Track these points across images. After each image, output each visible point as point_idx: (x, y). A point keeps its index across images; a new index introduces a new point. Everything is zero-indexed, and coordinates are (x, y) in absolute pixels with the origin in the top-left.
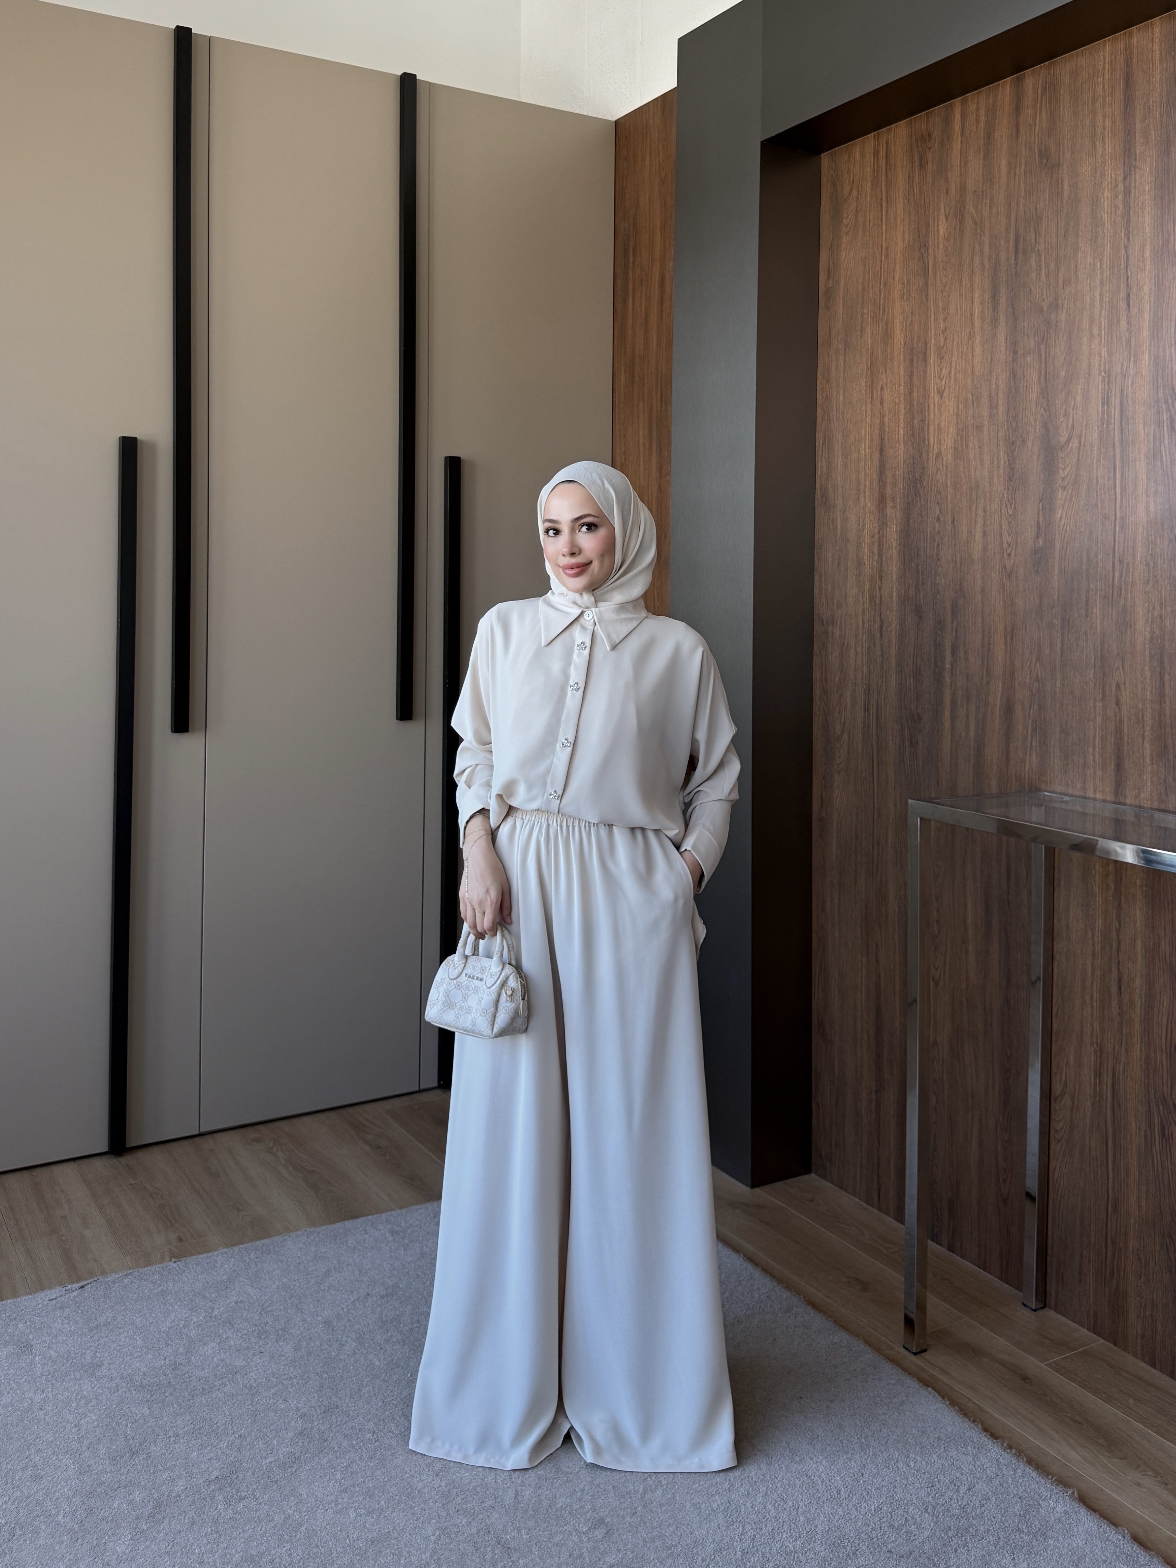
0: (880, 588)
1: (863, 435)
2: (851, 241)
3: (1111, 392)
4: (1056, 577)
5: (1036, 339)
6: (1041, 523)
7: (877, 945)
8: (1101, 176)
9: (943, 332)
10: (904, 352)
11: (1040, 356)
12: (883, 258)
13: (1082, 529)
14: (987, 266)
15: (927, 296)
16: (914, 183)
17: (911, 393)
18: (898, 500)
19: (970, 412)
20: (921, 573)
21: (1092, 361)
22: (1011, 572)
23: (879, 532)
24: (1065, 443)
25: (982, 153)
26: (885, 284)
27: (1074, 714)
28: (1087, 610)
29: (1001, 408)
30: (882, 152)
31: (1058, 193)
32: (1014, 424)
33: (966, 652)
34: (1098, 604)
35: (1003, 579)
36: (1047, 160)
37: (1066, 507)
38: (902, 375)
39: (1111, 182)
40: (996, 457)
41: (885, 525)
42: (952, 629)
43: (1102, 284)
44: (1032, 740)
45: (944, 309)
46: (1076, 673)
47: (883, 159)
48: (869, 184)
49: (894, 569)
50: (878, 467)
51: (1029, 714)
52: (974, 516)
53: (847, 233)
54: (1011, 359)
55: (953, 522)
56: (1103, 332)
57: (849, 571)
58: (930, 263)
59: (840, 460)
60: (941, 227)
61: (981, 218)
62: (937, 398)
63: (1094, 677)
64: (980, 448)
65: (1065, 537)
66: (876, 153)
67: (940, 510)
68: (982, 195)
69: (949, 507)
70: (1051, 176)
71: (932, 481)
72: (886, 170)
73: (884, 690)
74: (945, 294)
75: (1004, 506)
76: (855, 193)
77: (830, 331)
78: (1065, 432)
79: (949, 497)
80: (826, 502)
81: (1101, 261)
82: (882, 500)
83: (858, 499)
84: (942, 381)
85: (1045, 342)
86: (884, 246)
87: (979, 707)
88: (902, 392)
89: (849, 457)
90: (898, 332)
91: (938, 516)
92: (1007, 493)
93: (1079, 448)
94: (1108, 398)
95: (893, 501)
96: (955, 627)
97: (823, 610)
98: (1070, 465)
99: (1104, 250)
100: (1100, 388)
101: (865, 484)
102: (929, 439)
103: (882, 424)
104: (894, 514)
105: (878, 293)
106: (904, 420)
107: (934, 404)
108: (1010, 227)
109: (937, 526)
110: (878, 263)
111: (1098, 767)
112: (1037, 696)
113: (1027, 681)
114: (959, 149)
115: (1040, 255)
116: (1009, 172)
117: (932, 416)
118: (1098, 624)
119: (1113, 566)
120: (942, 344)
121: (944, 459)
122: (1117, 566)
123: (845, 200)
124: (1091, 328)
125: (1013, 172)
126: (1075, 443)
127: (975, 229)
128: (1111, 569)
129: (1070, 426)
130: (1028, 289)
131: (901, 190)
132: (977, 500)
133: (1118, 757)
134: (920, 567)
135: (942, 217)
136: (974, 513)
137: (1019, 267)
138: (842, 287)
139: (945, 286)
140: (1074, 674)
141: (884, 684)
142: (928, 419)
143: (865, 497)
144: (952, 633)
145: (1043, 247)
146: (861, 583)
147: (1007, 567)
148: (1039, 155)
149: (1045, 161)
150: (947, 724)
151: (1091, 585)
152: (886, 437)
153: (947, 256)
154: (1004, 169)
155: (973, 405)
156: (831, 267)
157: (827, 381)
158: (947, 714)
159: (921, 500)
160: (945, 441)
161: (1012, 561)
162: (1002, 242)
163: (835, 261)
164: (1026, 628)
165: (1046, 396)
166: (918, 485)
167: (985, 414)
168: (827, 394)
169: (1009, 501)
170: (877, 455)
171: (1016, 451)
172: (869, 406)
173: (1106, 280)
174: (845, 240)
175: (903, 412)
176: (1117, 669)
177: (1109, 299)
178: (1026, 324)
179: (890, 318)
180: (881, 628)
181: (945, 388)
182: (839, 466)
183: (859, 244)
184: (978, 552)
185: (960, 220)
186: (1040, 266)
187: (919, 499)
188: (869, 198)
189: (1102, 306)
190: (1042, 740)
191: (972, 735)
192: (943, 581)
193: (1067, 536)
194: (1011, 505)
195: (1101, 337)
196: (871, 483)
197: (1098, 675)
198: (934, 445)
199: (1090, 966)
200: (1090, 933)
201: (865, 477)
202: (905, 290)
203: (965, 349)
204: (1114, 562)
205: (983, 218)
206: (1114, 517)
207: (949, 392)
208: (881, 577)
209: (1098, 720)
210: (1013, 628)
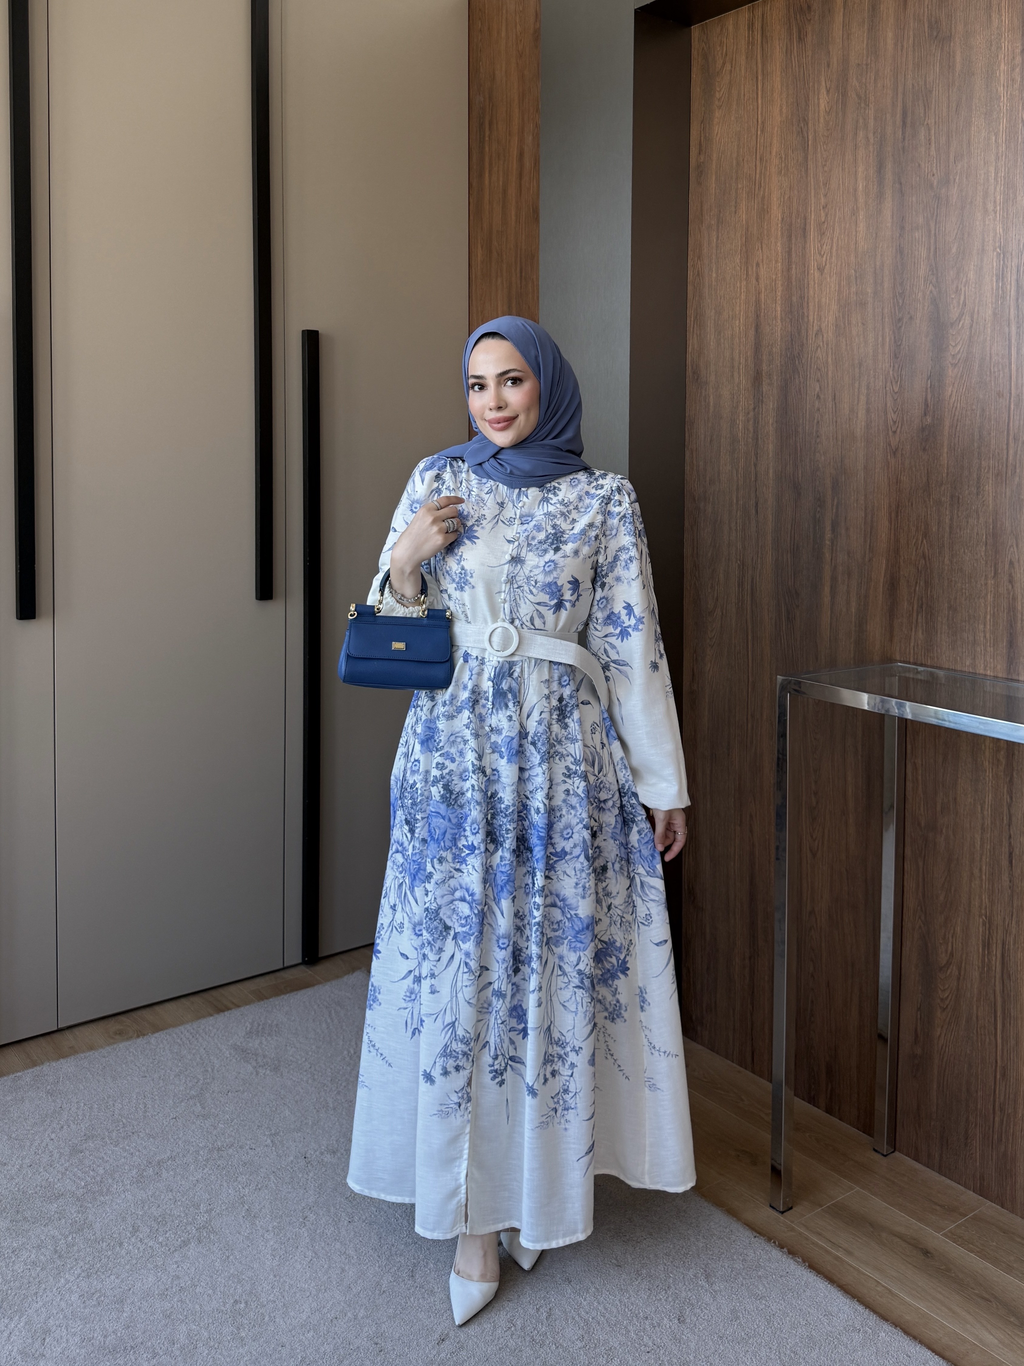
0: (755, 465)
1: (737, 313)
2: (724, 116)
3: (1007, 267)
4: (945, 455)
5: (925, 215)
6: (929, 401)
7: (751, 816)
8: (997, 49)
9: (823, 208)
10: (782, 228)
11: (930, 231)
12: (759, 133)
13: (974, 407)
14: (872, 141)
15: (807, 170)
16: (793, 57)
17: (789, 270)
18: (775, 378)
19: (853, 289)
20: (799, 450)
21: (986, 236)
22: (897, 450)
23: (754, 409)
24: (956, 320)
25: (866, 27)
26: (761, 159)
27: (964, 591)
28: (978, 488)
29: (886, 285)
30: (758, 25)
31: (949, 67)
32: (901, 301)
33: (847, 529)
34: (991, 482)
35: (887, 456)
36: (938, 33)
37: (956, 385)
38: (780, 251)
39: (1008, 55)
40: (880, 333)
41: (760, 403)
42: (833, 505)
43: (997, 159)
44: (917, 616)
45: (825, 184)
46: (966, 551)
47: (759, 31)
48: (744, 57)
49: (771, 446)
50: (753, 344)
51: (915, 590)
52: (856, 394)
53: (720, 107)
54: (898, 235)
55: (835, 399)
56: (998, 208)
57: (722, 448)
58: (810, 137)
59: (712, 337)
60: (821, 101)
61: (866, 92)
62: (817, 274)
63: (985, 555)
64: (863, 324)
65: (954, 416)
66: (751, 26)
67: (820, 388)
68: (867, 68)
69: (830, 385)
70: (942, 49)
71: (811, 358)
72: (762, 42)
73: (759, 566)
74: (826, 169)
75: (889, 384)
76: (728, 67)
77: (702, 206)
78: (955, 309)
79: (830, 373)
80: (697, 379)
81: (996, 135)
82: (757, 379)
83: (732, 376)
84: (822, 257)
85: (935, 218)
86: (759, 120)
87: (861, 583)
88: (780, 268)
89: (722, 335)
90: (775, 208)
91: (818, 393)
92: (893, 370)
93: (971, 326)
94: (1003, 274)
95: (770, 378)
96: (835, 503)
97: (694, 486)
98: (961, 342)
99: (1000, 124)
100: (995, 264)
101: (740, 361)
102: (808, 317)
103: (758, 302)
104: (771, 392)
105: (754, 168)
106: (781, 297)
107: (814, 281)
108: (897, 101)
109: (817, 403)
110: (754, 138)
111: (988, 644)
112: (923, 572)
113: (913, 558)
114: (842, 21)
115: (929, 130)
116: (896, 44)
117: (811, 292)
118: (990, 502)
119: (1008, 444)
120: (823, 220)
121: (825, 336)
122: (1012, 444)
123: (718, 72)
124: (984, 203)
125: (900, 45)
126: (967, 320)
127: (859, 103)
128: (1005, 447)
129: (961, 302)
130: (917, 164)
131: (778, 65)
132: (860, 377)
133: (1011, 634)
134: (798, 445)
135: (823, 91)
136: (856, 390)
137: (906, 142)
138: (714, 162)
139: (826, 161)
140: (964, 552)
141: (759, 560)
142: (808, 296)
143: (739, 373)
144: (832, 510)
145: (933, 121)
146: (735, 460)
147: (892, 444)
148: (928, 27)
149: (935, 34)
150: (827, 599)
151: (983, 463)
152: (762, 314)
153: (828, 130)
154: (890, 42)
155: (856, 281)
156: (702, 140)
157: (699, 257)
158: (827, 590)
159: (799, 377)
160: (825, 318)
161: (897, 439)
162: (888, 116)
163: (707, 135)
164: (912, 505)
165: (935, 272)
166: (797, 362)
167: (869, 290)
168: (698, 271)
169: (895, 379)
170: (752, 332)
171: (903, 327)
172: (744, 283)
173: (1002, 156)
174: (718, 114)
175: (780, 289)
176: (1010, 547)
177: (1005, 174)
178: (914, 199)
179: (766, 194)
180: (757, 504)
181: (826, 265)
182: (712, 343)
183: (732, 119)
184: (861, 429)
185: (842, 93)
186: (930, 140)
187: (797, 377)
188: (743, 72)
189: (997, 182)
190: (929, 617)
191: (854, 611)
192: (823, 458)
193: (957, 414)
194: (897, 382)
195: (996, 213)
196: (746, 360)
197: (990, 552)
198: (813, 322)
199: (979, 840)
200: (979, 807)
201: (740, 354)
202: (783, 165)
203: (848, 225)
204: (1008, 440)
205: (868, 92)
206: (1008, 395)
207: (831, 268)
208: (756, 454)
209: (990, 598)
210: (898, 505)
